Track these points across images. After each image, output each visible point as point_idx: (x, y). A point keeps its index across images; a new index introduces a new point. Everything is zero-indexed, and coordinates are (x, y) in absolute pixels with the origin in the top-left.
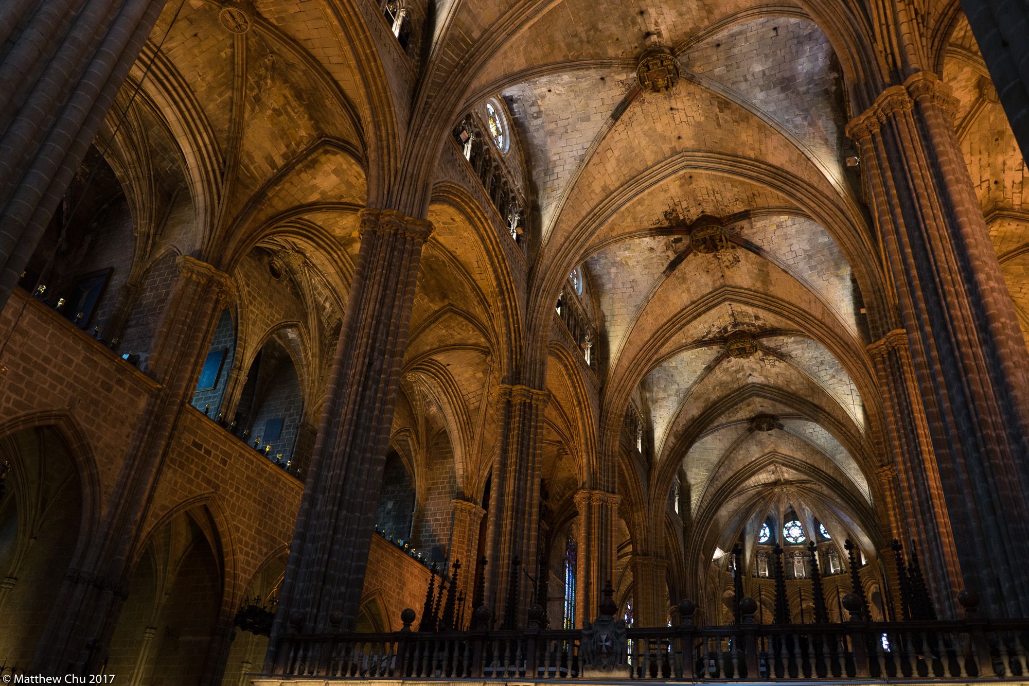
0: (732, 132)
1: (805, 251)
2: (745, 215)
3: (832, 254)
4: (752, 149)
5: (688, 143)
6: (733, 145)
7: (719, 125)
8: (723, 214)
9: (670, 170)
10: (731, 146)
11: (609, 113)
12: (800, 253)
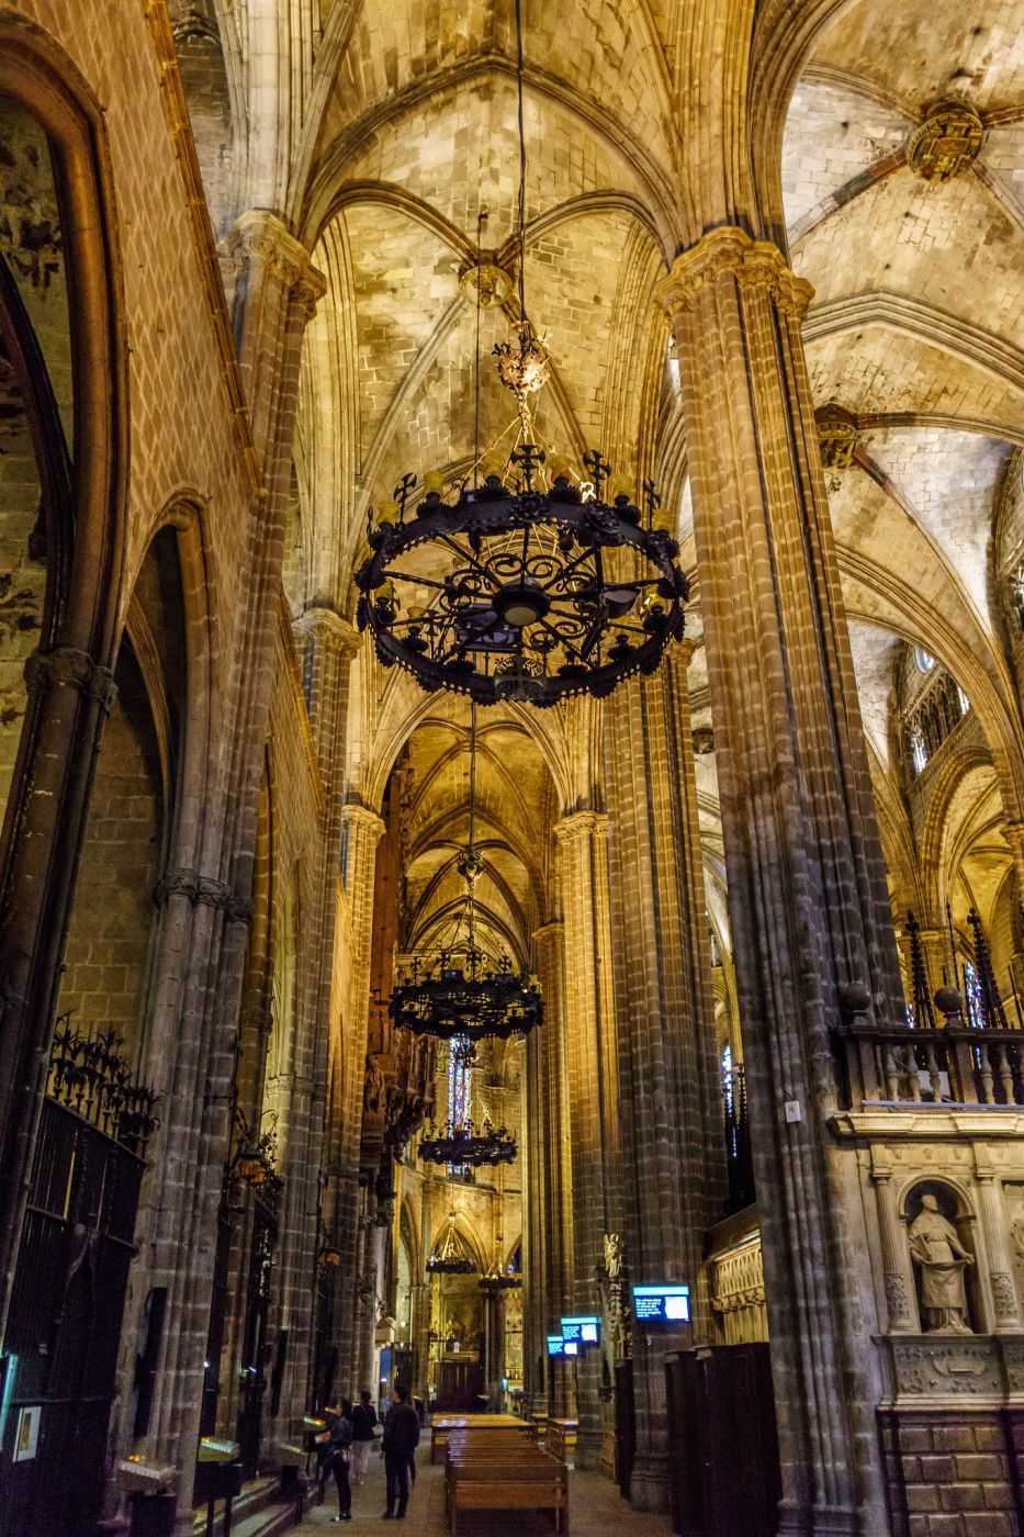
0: (982, 280)
1: (942, 495)
2: (906, 419)
3: (973, 508)
4: (1001, 317)
5: (895, 280)
6: (970, 302)
7: (969, 264)
8: (863, 410)
9: (855, 317)
10: (966, 303)
11: (832, 189)
12: (935, 496)
